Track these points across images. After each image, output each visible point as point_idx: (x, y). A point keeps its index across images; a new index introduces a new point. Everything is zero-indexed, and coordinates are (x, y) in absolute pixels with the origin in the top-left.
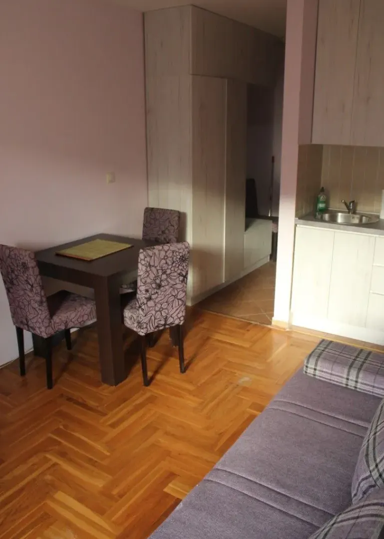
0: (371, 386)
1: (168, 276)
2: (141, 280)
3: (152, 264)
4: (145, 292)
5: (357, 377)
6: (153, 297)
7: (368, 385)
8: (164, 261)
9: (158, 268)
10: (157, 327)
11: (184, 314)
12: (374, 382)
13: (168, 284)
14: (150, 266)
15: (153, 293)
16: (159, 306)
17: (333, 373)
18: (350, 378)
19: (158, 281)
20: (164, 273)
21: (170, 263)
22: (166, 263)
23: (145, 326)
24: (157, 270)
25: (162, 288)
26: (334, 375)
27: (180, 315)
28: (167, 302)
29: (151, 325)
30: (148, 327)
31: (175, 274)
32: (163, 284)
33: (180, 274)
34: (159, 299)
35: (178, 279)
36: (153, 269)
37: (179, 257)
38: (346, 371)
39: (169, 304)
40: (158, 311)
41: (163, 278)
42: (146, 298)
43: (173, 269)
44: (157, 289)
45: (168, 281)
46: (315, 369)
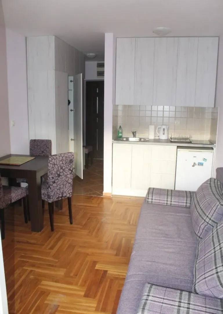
0: (178, 202)
1: (64, 170)
2: (50, 172)
3: (55, 163)
4: (52, 178)
5: (171, 199)
6: (56, 181)
7: (177, 202)
8: (61, 162)
9: (59, 166)
10: (58, 198)
11: (71, 191)
12: (179, 200)
13: (63, 175)
14: (54, 164)
15: (56, 179)
16: (59, 186)
17: (161, 199)
18: (168, 200)
19: (58, 173)
20: (62, 168)
21: (64, 163)
22: (63, 163)
23: (52, 197)
24: (58, 167)
25: (60, 177)
26: (161, 200)
27: (70, 192)
28: (63, 184)
29: (55, 197)
30: (53, 198)
31: (67, 169)
32: (61, 174)
33: (70, 170)
34: (59, 183)
35: (68, 172)
36: (56, 166)
37: (69, 160)
38: (166, 197)
39: (64, 186)
40: (58, 189)
41: (61, 171)
42: (52, 182)
43: (66, 166)
44: (58, 177)
45: (63, 173)
46: (152, 199)
